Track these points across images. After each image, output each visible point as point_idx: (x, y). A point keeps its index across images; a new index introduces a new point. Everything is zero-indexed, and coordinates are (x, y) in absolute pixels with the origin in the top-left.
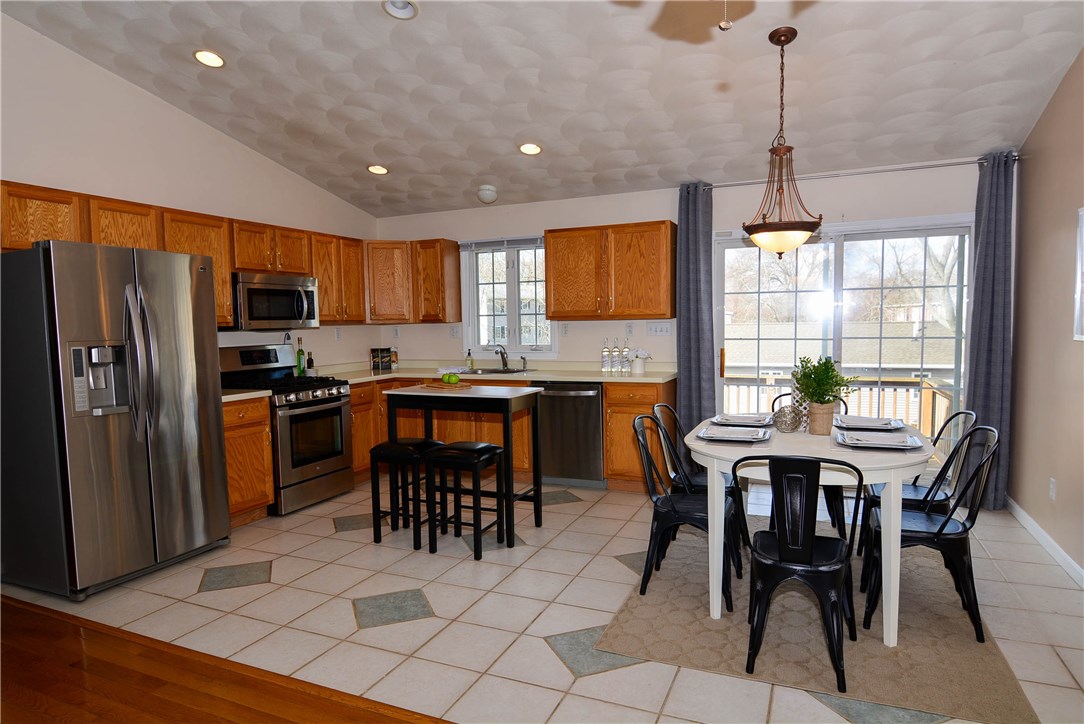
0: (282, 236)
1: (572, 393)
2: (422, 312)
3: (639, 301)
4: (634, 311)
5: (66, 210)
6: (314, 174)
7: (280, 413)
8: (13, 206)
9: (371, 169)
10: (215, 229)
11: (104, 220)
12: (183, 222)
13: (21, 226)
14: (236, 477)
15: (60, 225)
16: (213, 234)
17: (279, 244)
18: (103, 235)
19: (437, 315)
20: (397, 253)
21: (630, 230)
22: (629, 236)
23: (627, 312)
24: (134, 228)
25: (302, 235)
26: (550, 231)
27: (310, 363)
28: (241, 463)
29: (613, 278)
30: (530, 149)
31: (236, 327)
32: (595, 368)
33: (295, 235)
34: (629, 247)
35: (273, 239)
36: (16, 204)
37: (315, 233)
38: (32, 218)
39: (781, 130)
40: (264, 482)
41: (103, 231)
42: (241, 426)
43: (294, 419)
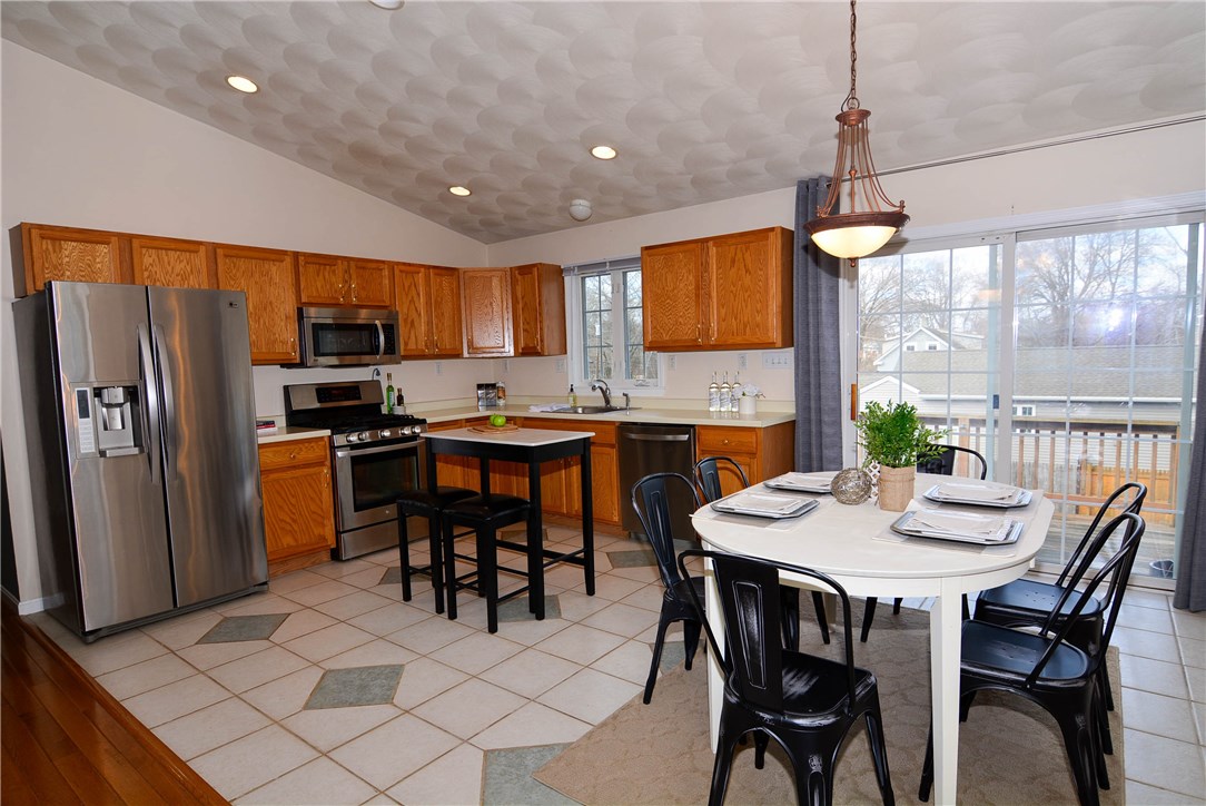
0: (357, 267)
1: (670, 438)
2: (522, 344)
3: (745, 326)
4: (739, 340)
5: (106, 251)
6: (403, 199)
7: (340, 454)
8: (47, 249)
9: (452, 190)
10: (277, 263)
11: (148, 258)
12: (238, 257)
13: (55, 267)
14: (290, 521)
15: (99, 265)
16: (274, 269)
17: (354, 277)
18: (146, 274)
19: (535, 348)
20: (495, 282)
21: (734, 241)
22: (733, 248)
23: (730, 342)
24: (182, 265)
25: (382, 266)
26: (647, 248)
27: (400, 400)
28: (293, 505)
29: (715, 300)
30: (604, 152)
31: (302, 365)
32: (701, 407)
33: (374, 265)
34: (733, 261)
35: (347, 271)
36: (50, 247)
37: (398, 264)
38: (67, 259)
39: (853, 89)
40: (323, 526)
41: (146, 270)
42: (294, 467)
43: (354, 460)
